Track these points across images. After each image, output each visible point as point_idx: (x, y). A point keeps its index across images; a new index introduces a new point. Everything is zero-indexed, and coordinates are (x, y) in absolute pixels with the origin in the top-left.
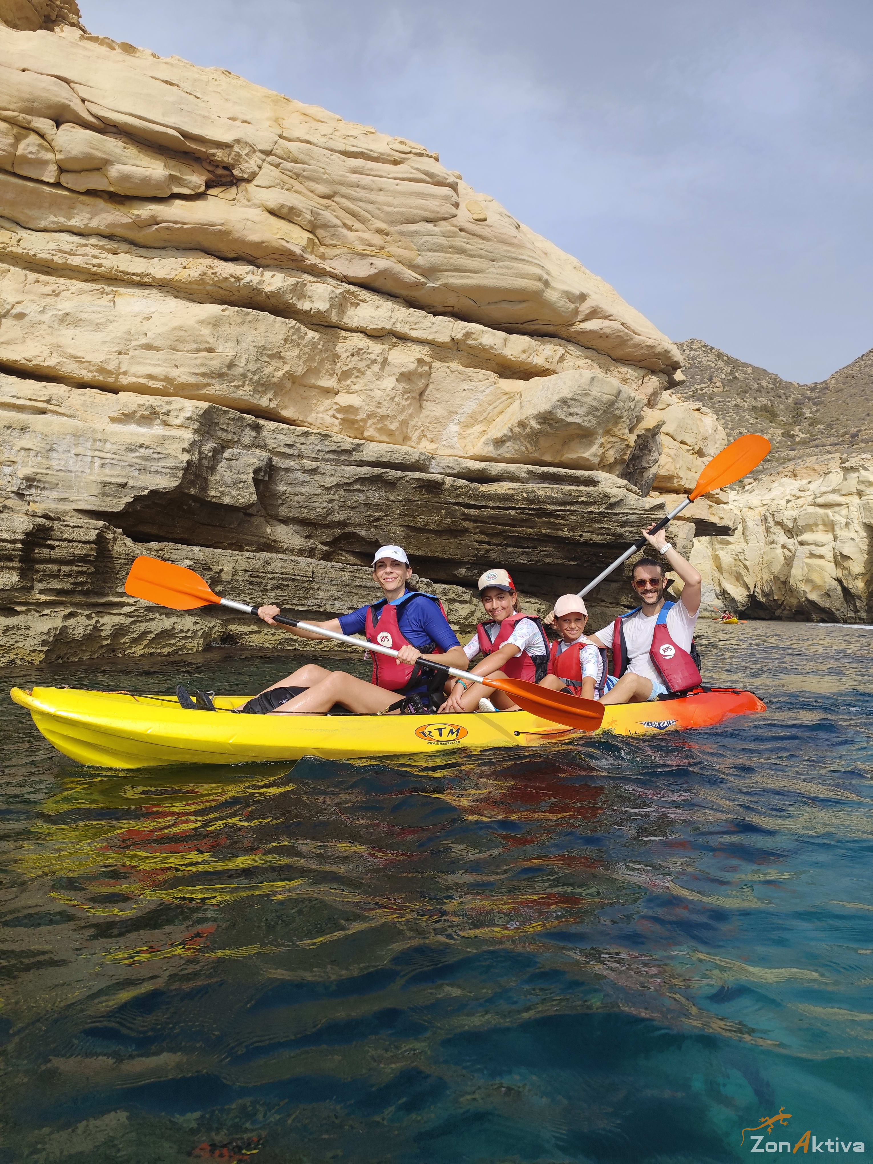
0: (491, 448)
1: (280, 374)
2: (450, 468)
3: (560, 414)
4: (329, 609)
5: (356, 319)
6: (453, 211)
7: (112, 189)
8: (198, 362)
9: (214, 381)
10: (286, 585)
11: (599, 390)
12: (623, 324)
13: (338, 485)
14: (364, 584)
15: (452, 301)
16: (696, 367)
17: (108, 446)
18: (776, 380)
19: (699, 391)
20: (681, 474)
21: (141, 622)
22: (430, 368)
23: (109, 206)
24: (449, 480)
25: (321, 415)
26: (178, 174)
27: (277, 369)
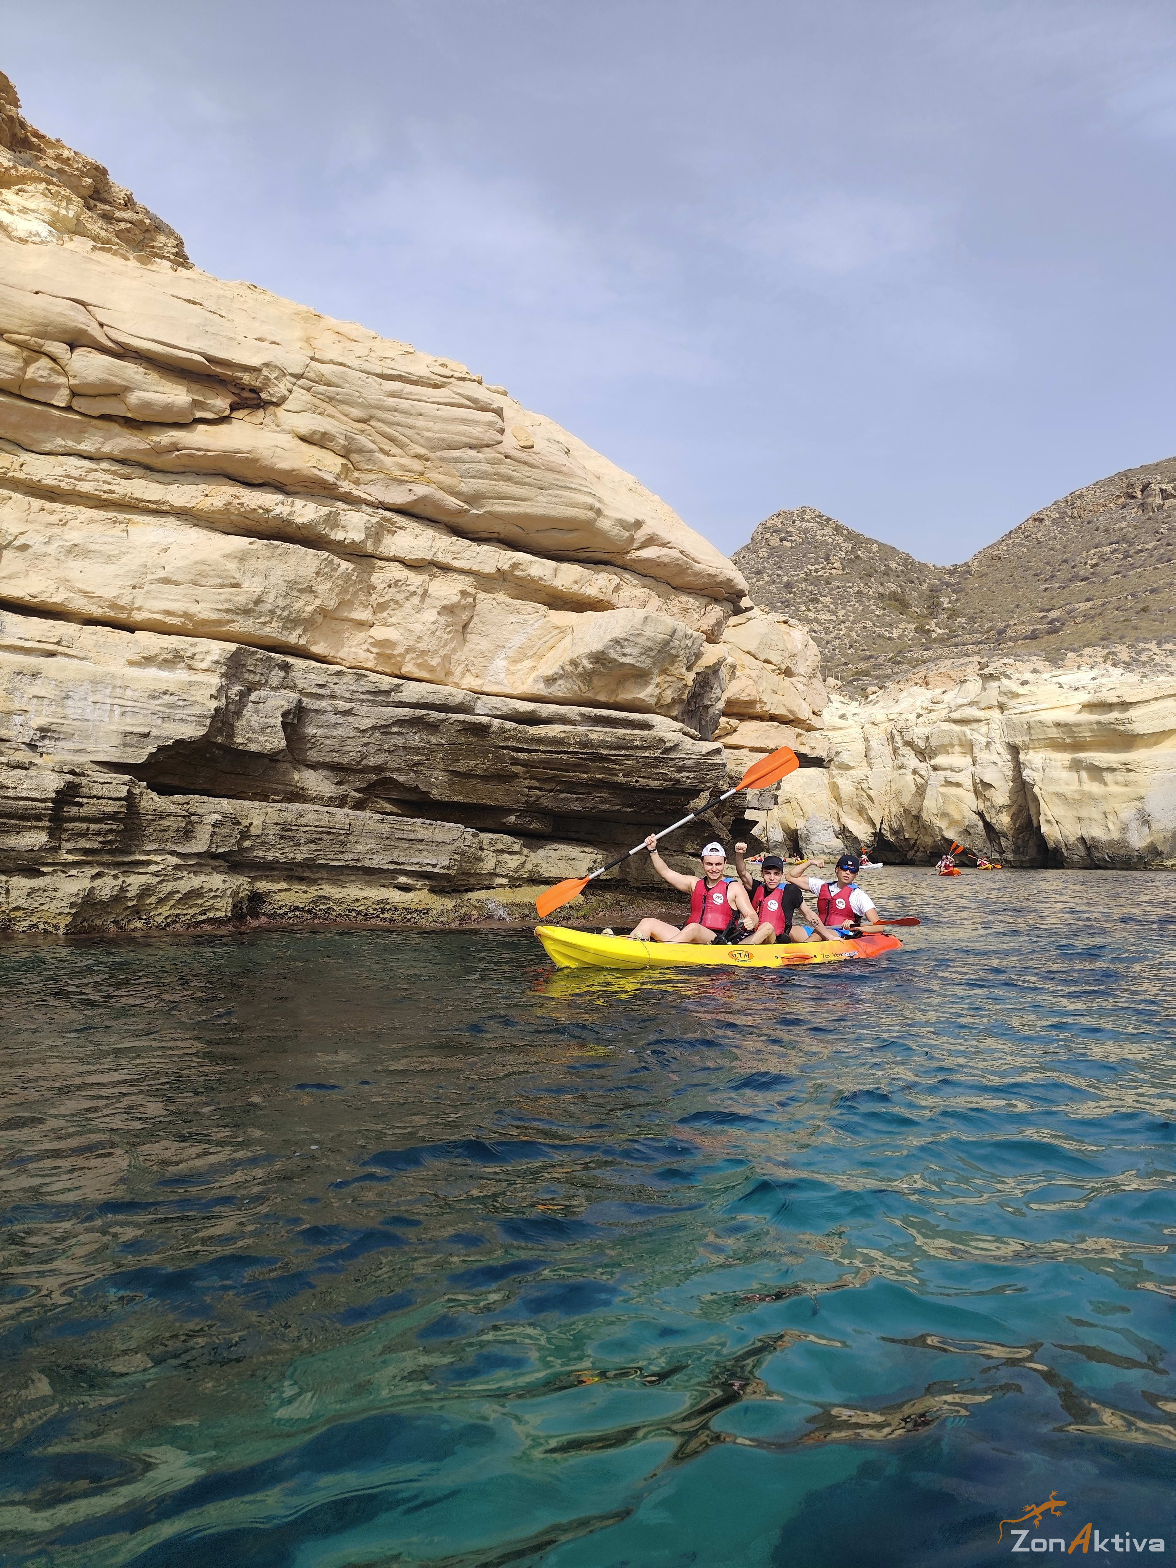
0: (541, 686)
1: (310, 608)
2: (498, 709)
3: (613, 654)
4: (367, 863)
5: (393, 548)
6: (499, 437)
7: (130, 415)
8: (222, 597)
9: (239, 617)
10: (321, 839)
11: (653, 629)
12: (681, 552)
13: (374, 728)
14: (405, 836)
15: (498, 528)
17: (129, 693)
18: (907, 561)
19: (814, 574)
20: (765, 699)
21: (168, 881)
22: (474, 599)
23: (126, 431)
24: (496, 722)
25: (354, 650)
26: (201, 399)
27: (307, 604)
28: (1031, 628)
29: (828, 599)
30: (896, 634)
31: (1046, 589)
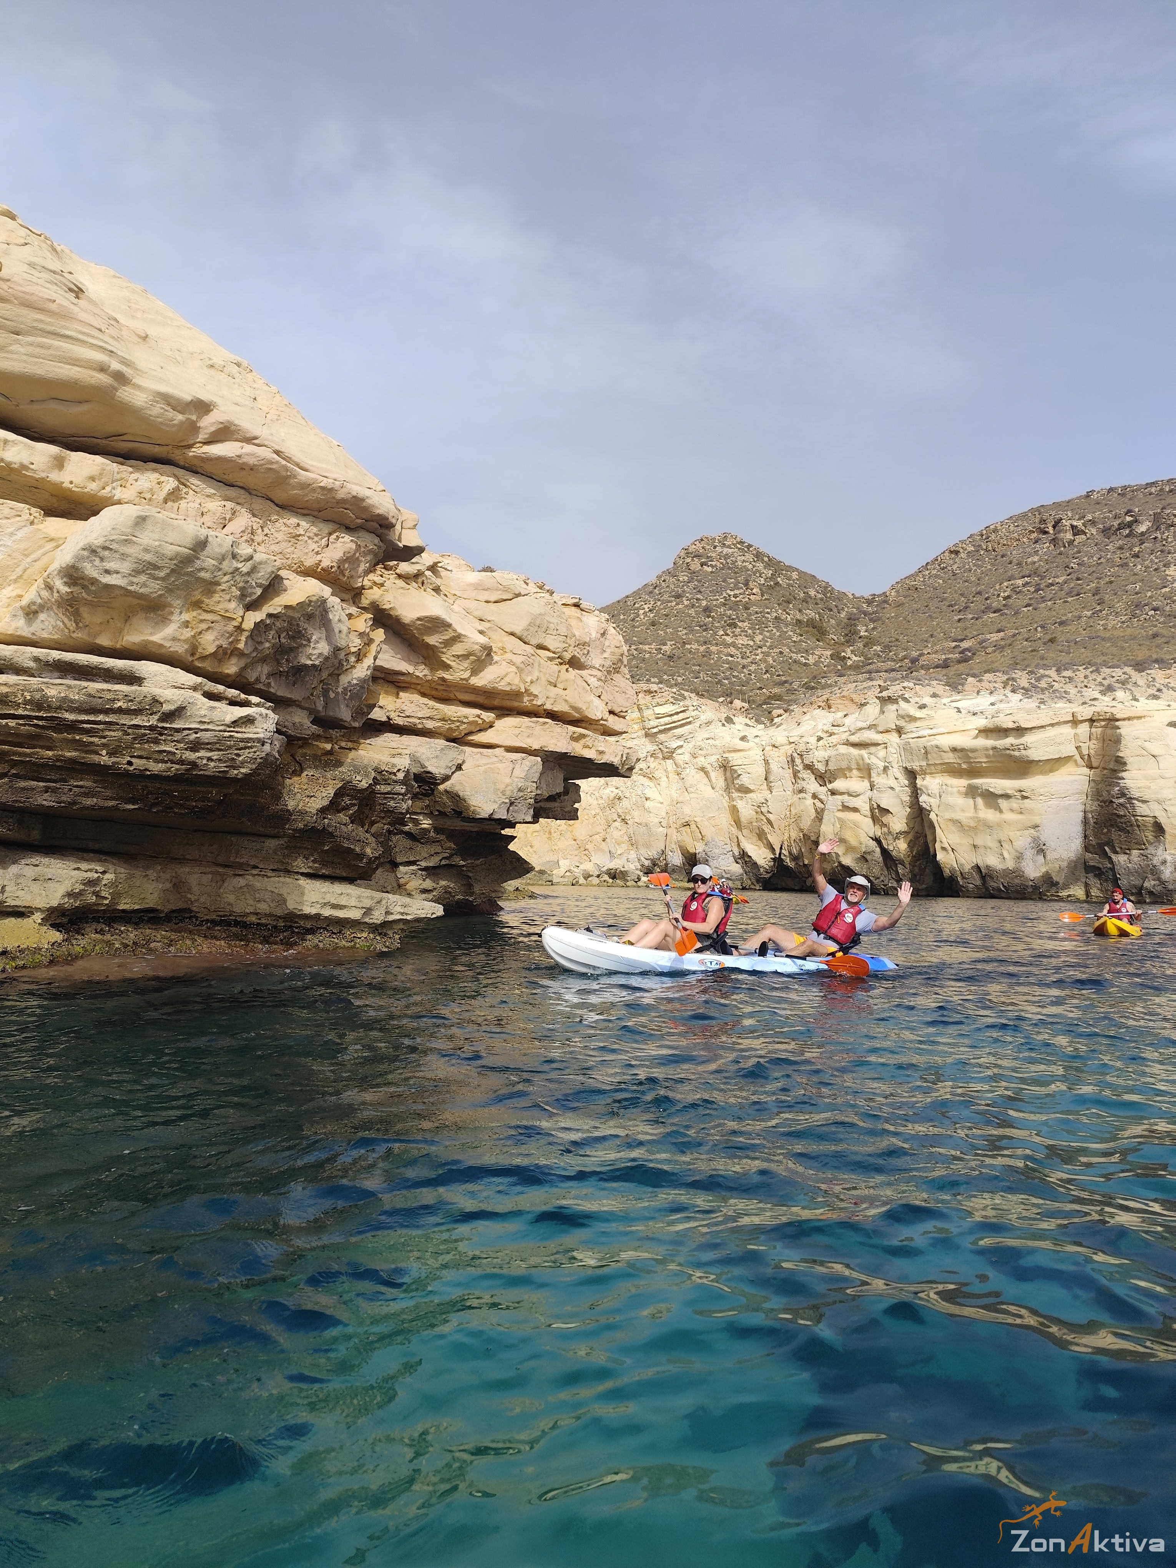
16: (729, 568)
18: (826, 589)
19: (733, 599)
28: (944, 657)
29: (745, 624)
30: (812, 660)
31: (959, 620)
